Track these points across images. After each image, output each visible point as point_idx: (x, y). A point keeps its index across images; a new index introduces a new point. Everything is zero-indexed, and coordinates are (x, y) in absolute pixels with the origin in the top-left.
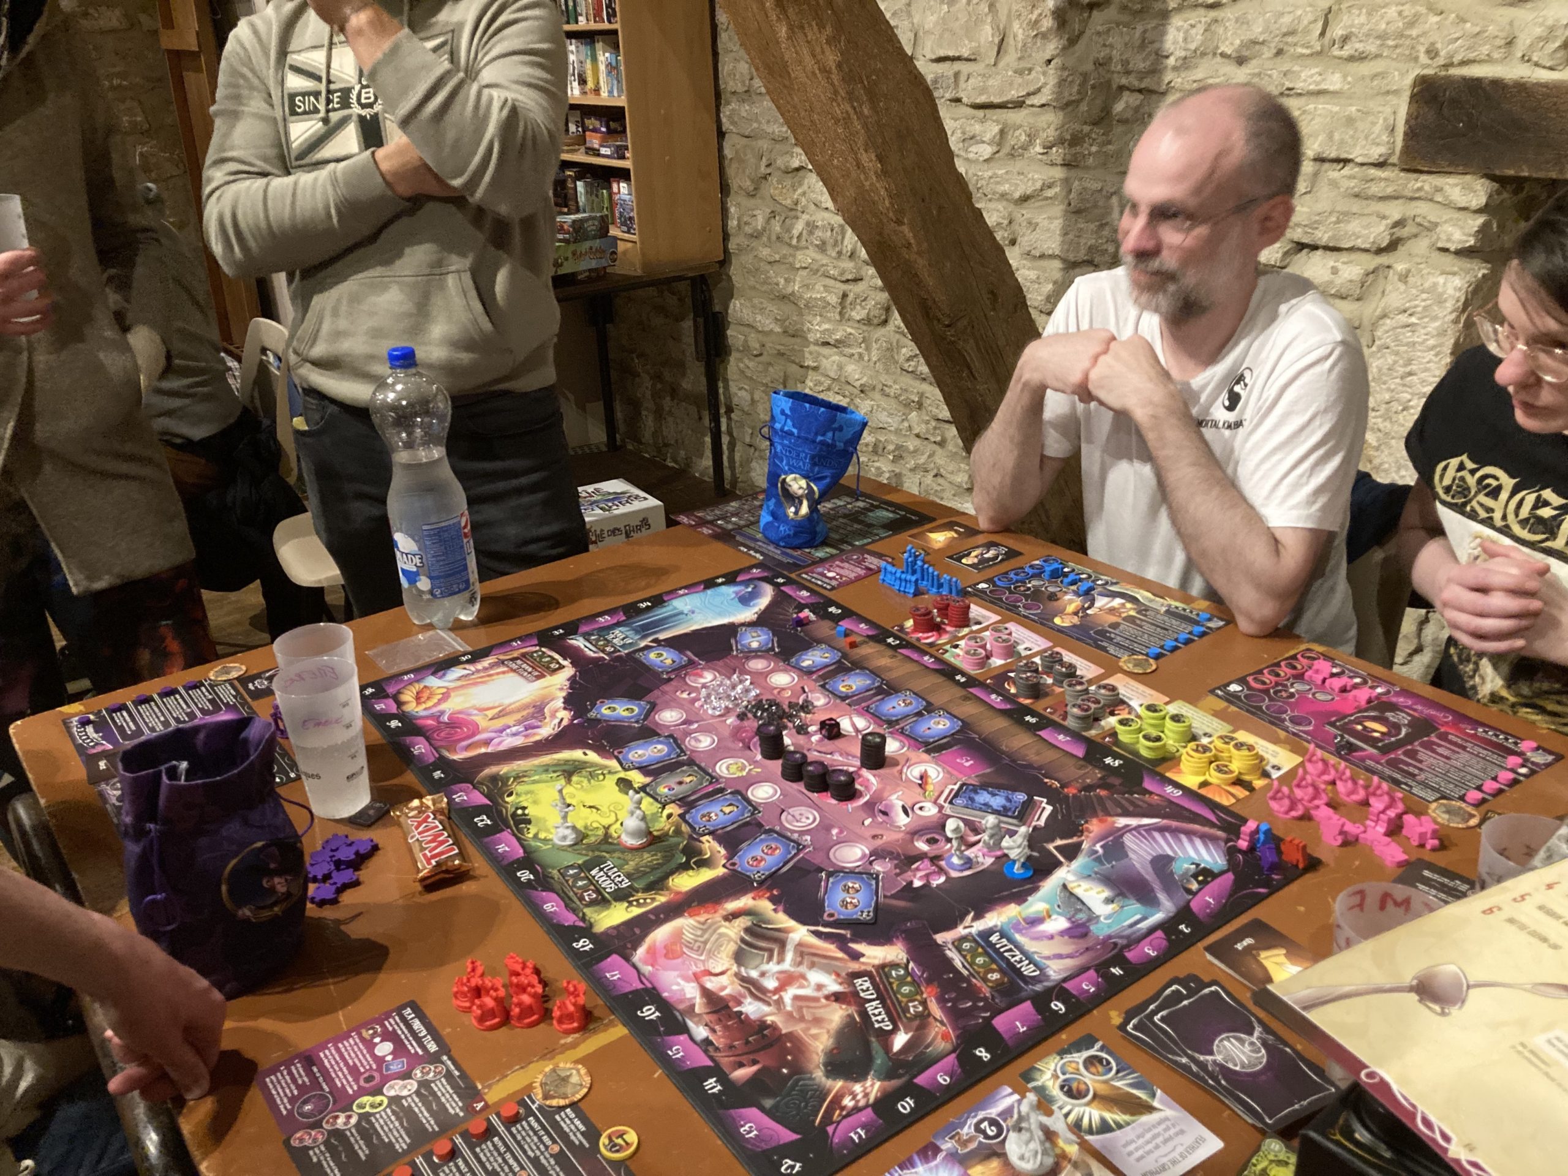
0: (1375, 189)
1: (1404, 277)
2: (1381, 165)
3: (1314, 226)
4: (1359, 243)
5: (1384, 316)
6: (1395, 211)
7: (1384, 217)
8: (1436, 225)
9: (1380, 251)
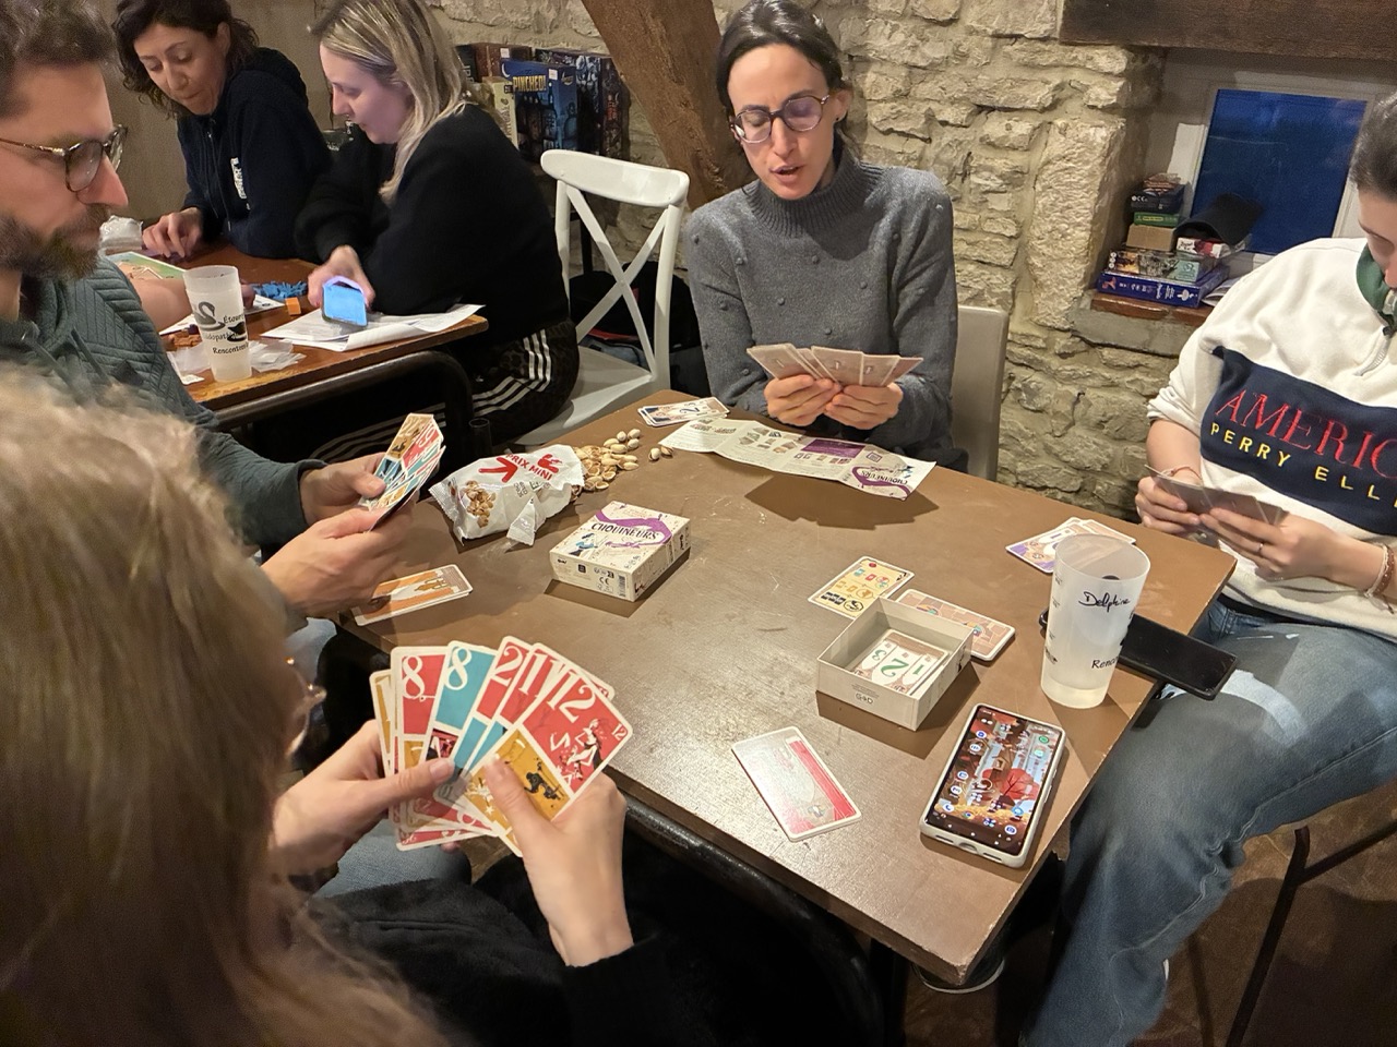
0: (1042, 60)
1: (1063, 131)
2: (1044, 40)
3: (993, 90)
4: (1028, 104)
5: (1048, 162)
6: (1055, 78)
7: (1047, 83)
8: (1087, 87)
9: (1044, 110)
